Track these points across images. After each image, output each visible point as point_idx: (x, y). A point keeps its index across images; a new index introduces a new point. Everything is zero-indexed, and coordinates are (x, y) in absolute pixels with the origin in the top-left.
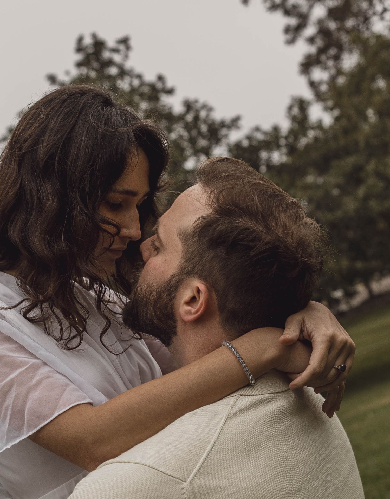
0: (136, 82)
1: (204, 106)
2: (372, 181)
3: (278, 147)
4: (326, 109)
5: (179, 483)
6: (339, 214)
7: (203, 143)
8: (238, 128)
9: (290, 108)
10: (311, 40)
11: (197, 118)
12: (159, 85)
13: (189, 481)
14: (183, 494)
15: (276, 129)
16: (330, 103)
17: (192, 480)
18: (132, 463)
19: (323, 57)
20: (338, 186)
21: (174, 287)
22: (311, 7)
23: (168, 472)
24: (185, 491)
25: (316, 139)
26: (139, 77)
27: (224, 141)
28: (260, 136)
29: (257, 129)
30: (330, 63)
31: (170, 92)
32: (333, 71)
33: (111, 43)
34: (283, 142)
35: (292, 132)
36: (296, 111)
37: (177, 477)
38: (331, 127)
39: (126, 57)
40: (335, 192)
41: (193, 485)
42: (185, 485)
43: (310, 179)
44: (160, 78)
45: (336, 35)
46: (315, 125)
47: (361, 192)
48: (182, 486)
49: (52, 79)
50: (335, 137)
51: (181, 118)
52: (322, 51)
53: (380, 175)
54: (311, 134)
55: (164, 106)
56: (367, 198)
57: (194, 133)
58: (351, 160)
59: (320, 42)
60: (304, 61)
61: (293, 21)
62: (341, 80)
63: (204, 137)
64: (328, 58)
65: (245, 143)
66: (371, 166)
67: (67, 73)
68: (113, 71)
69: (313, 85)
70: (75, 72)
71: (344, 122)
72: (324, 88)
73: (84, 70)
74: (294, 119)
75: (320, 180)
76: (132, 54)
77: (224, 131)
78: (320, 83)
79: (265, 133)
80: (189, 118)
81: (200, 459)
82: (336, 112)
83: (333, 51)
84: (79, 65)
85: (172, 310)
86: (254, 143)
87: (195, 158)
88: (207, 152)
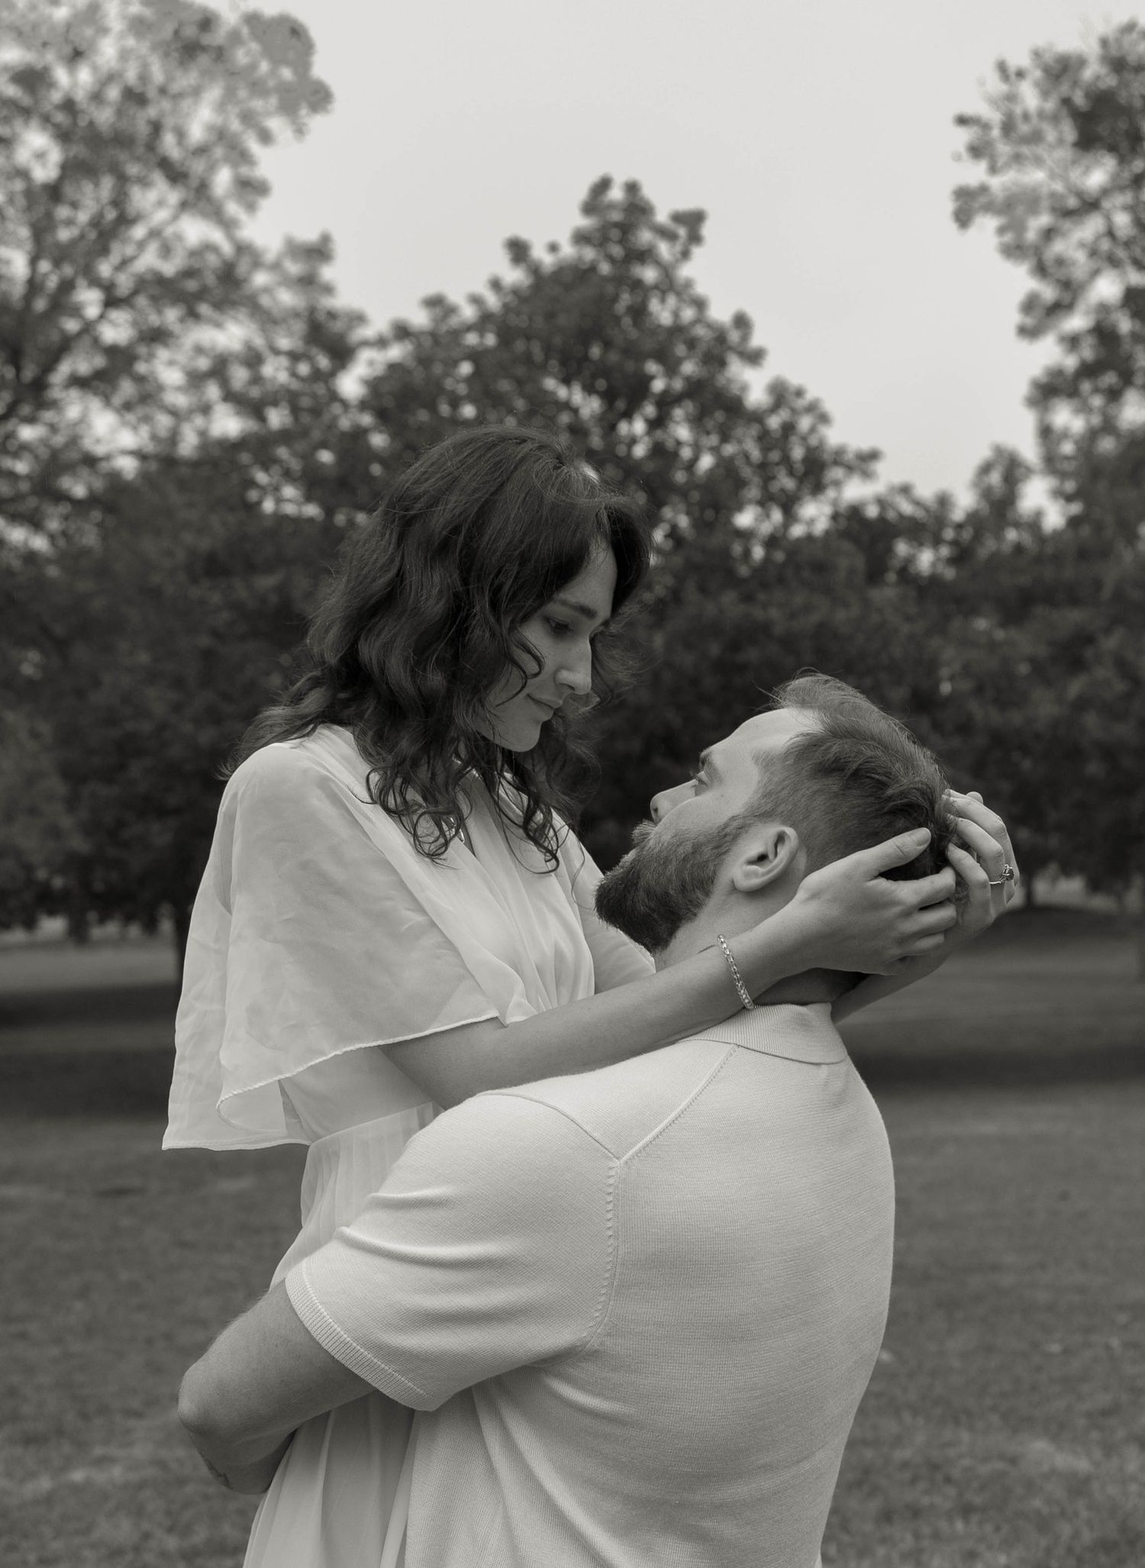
0: (688, 314)
1: (813, 408)
2: (1103, 672)
3: (937, 542)
4: (1058, 494)
5: (607, 1158)
6: (1016, 718)
7: (787, 483)
8: (867, 475)
9: (986, 469)
10: (1072, 342)
11: (789, 428)
12: (734, 336)
13: (625, 1158)
14: (609, 1177)
15: (944, 501)
16: (1070, 486)
17: (630, 1159)
18: (542, 1103)
19: (1086, 386)
20: (1033, 661)
21: (732, 837)
22: (1095, 273)
23: (596, 1135)
24: (613, 1174)
25: (1019, 549)
26: (700, 304)
27: (831, 493)
28: (906, 508)
29: (905, 490)
30: (1097, 401)
31: (755, 358)
32: (1096, 420)
33: (662, 217)
34: (949, 534)
35: (974, 519)
36: (995, 478)
37: (609, 1147)
38: (1057, 535)
39: (685, 255)
40: (1023, 669)
41: (629, 1168)
42: (616, 1163)
43: (981, 624)
44: (742, 322)
45: (1127, 346)
46: (1025, 519)
47: (1075, 687)
48: (611, 1164)
49: (518, 250)
50: (1057, 558)
51: (757, 417)
52: (1088, 370)
53: (1122, 666)
54: (1012, 535)
55: (729, 381)
56: (1081, 704)
57: (775, 456)
58: (1073, 617)
59: (1088, 352)
60: (1044, 380)
61: (1048, 293)
62: (1107, 445)
63: (791, 473)
64: (1096, 390)
65: (872, 512)
66: (1110, 643)
67: (553, 248)
68: (649, 274)
69: (1046, 432)
70: (568, 250)
71: (1086, 531)
72: (1068, 448)
73: (589, 254)
74: (986, 493)
75: (1000, 634)
76: (697, 251)
77: (836, 473)
78: (1065, 435)
79: (917, 503)
80: (774, 422)
81: (652, 1130)
82: (1076, 508)
83: (1110, 379)
84: (581, 238)
85: (715, 872)
86: (891, 515)
87: (759, 509)
88: (789, 505)
